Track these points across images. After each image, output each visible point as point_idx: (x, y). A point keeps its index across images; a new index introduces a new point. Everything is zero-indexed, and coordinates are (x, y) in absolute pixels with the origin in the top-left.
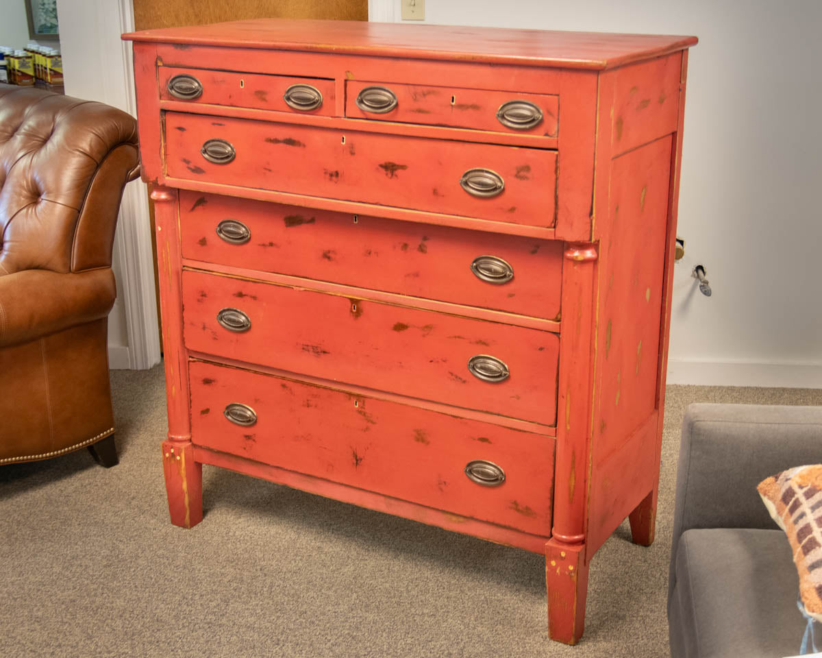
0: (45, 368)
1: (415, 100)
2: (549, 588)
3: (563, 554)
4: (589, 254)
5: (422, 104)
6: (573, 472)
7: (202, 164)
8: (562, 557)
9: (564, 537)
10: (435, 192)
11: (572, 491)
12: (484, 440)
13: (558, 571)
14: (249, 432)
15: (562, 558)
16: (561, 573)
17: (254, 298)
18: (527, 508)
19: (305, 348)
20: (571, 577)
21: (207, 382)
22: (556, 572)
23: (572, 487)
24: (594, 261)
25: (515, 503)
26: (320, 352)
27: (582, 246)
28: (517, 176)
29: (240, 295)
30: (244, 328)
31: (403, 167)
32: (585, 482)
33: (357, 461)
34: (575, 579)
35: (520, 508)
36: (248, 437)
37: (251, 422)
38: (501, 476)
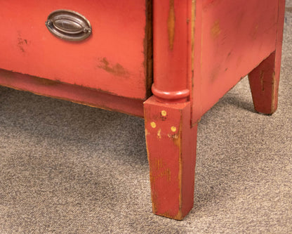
2: (150, 154)
3: (164, 113)
6: (172, 10)
8: (163, 117)
9: (166, 93)
11: (172, 35)
13: (159, 134)
15: (164, 119)
16: (162, 136)
18: (118, 66)
20: (174, 139)
22: (156, 135)
23: (172, 30)
25: (105, 61)
32: (188, 23)
34: (178, 142)
35: (110, 66)
38: (86, 28)
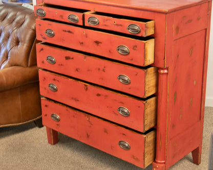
0: (19, 97)
1: (104, 22)
4: (166, 71)
5: (106, 23)
6: (161, 141)
7: (46, 37)
10: (110, 52)
11: (160, 147)
12: (124, 134)
14: (58, 123)
17: (58, 81)
18: (137, 158)
19: (72, 98)
21: (46, 106)
24: (167, 74)
25: (133, 156)
26: (77, 100)
27: (163, 69)
28: (133, 49)
29: (54, 80)
30: (56, 90)
31: (101, 43)
33: (88, 136)
36: (58, 125)
37: (58, 120)
38: (129, 147)
